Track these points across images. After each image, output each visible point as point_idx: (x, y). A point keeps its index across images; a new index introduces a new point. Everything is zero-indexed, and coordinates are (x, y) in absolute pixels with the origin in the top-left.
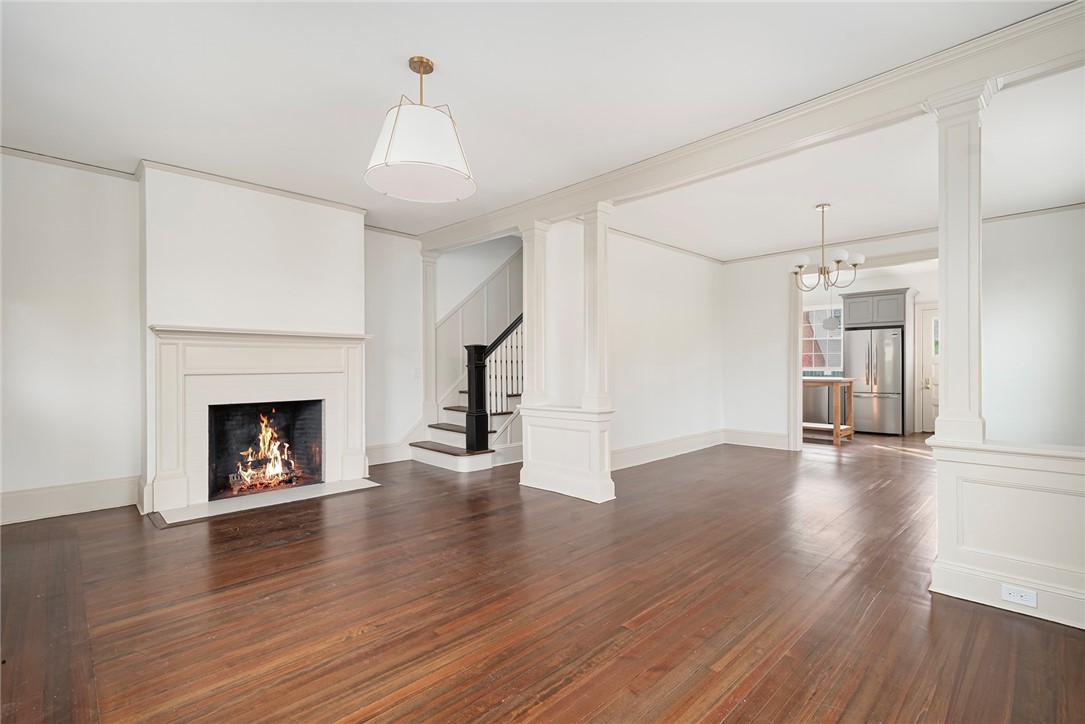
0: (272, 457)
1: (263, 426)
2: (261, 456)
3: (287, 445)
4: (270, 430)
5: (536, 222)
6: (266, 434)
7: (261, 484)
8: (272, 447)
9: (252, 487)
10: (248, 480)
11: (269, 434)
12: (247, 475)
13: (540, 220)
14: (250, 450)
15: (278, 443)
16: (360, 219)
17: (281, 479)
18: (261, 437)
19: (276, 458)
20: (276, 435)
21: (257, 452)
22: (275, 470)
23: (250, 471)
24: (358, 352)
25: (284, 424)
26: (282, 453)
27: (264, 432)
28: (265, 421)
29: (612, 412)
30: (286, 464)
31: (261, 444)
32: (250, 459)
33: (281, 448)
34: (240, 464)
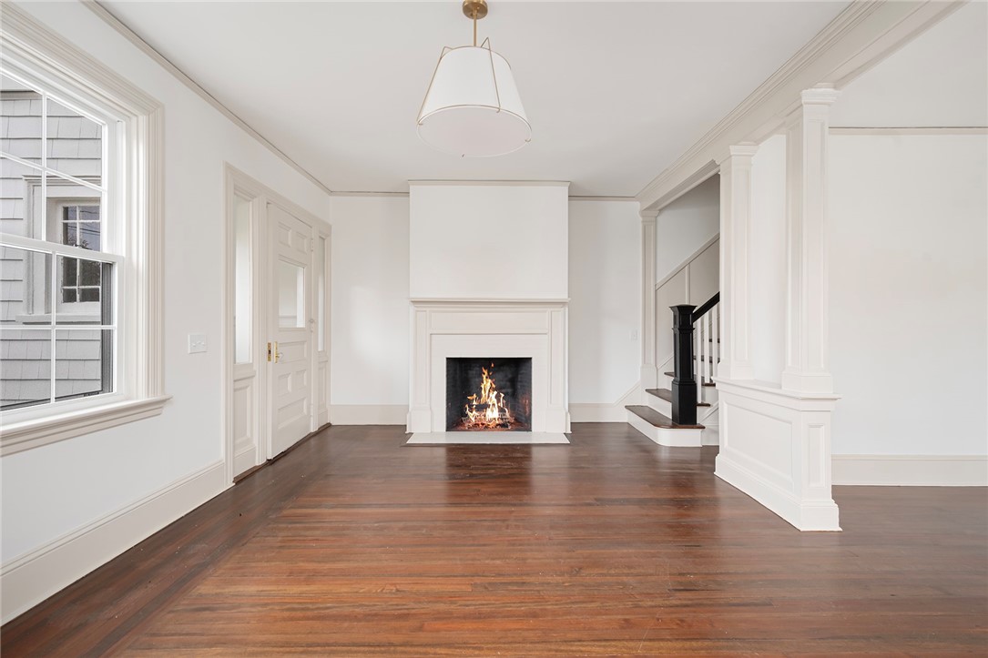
0: (491, 403)
1: (484, 377)
2: (482, 401)
3: (503, 395)
4: (490, 380)
5: (732, 148)
6: (487, 384)
7: (483, 424)
8: (491, 395)
9: (476, 425)
10: (473, 419)
11: (489, 384)
12: (473, 416)
13: (735, 144)
14: (475, 396)
15: (496, 393)
16: (563, 192)
17: (497, 422)
18: (483, 386)
19: (494, 405)
20: (494, 386)
21: (480, 398)
22: (492, 414)
23: (474, 412)
24: (561, 315)
25: (510, 376)
26: (498, 401)
27: (485, 382)
28: (486, 373)
29: (836, 399)
30: (501, 410)
31: (483, 392)
32: (475, 403)
33: (498, 397)
34: (467, 406)
